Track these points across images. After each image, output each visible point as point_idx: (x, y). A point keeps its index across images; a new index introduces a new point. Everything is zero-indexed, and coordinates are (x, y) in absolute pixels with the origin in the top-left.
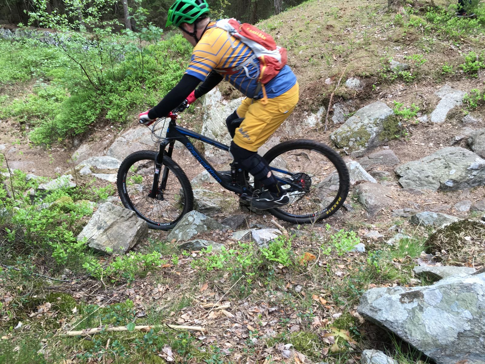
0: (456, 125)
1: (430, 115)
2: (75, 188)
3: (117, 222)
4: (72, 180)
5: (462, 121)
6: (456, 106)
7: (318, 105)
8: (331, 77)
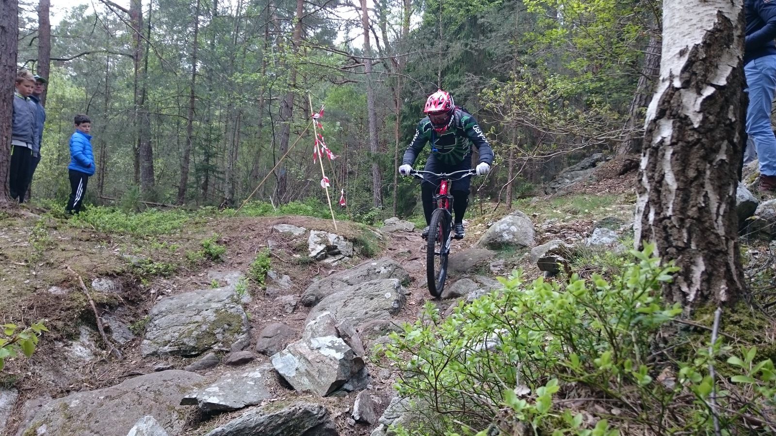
7: (77, 325)
8: (57, 285)
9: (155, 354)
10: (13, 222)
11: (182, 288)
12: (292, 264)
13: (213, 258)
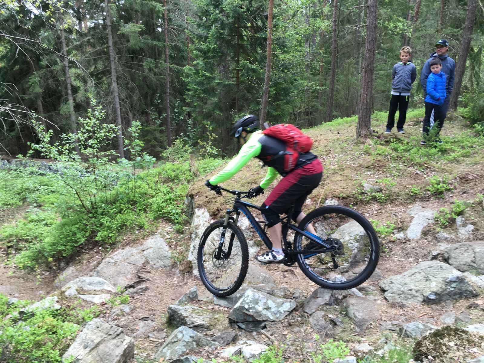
0: (431, 241)
1: (406, 232)
2: (59, 310)
3: (104, 341)
4: (57, 302)
5: (436, 238)
6: (429, 224)
8: (311, 198)
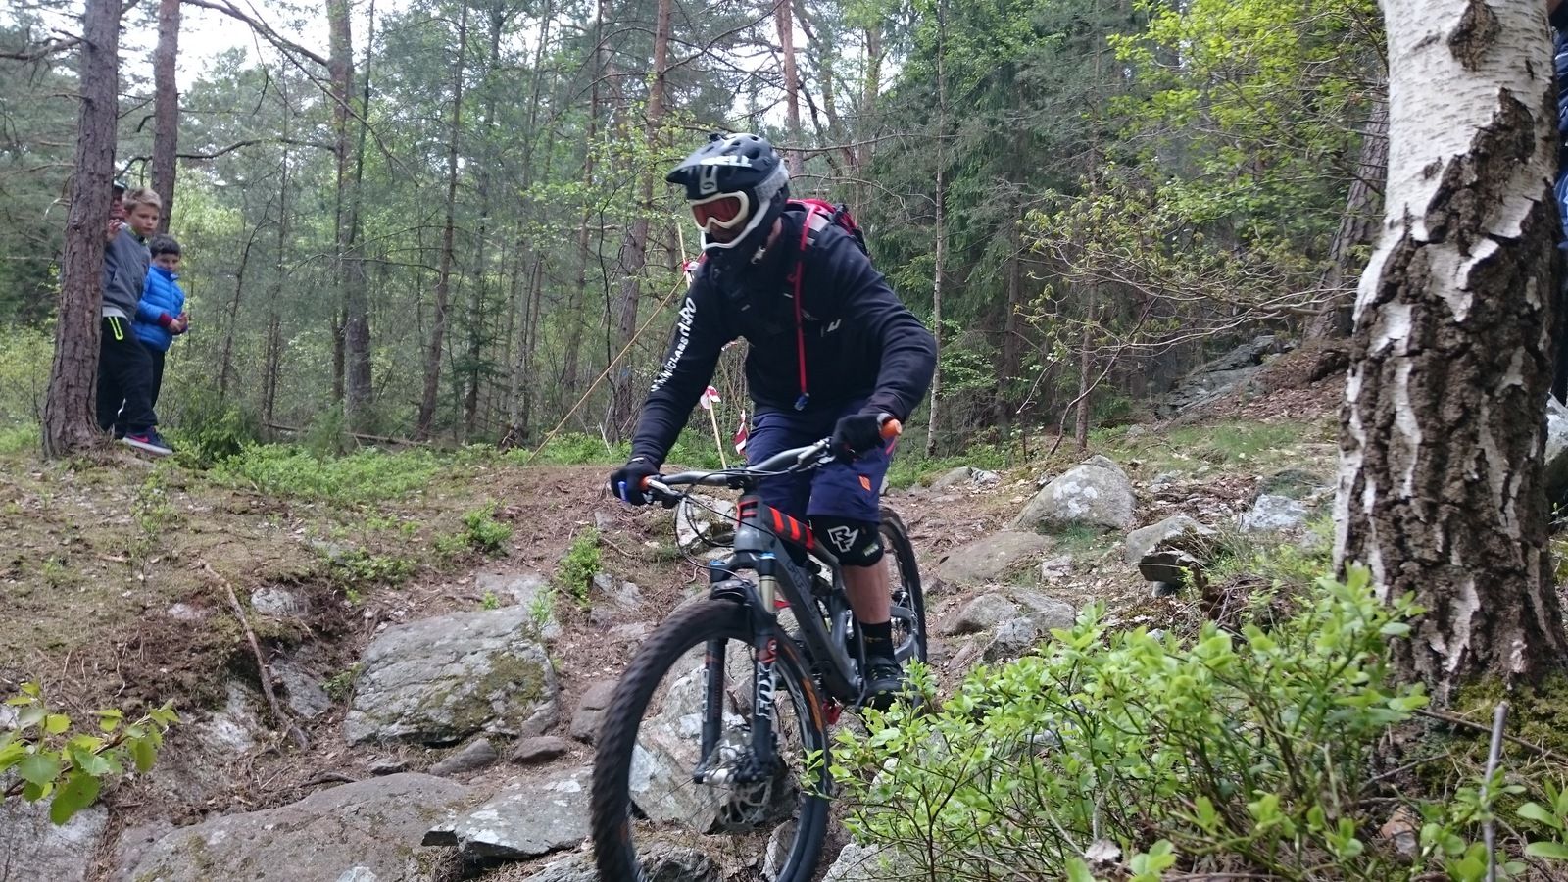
7: (222, 681)
8: (184, 600)
9: (371, 739)
10: (102, 476)
11: (426, 607)
12: (642, 560)
13: (487, 549)
